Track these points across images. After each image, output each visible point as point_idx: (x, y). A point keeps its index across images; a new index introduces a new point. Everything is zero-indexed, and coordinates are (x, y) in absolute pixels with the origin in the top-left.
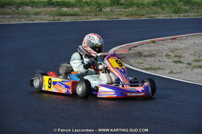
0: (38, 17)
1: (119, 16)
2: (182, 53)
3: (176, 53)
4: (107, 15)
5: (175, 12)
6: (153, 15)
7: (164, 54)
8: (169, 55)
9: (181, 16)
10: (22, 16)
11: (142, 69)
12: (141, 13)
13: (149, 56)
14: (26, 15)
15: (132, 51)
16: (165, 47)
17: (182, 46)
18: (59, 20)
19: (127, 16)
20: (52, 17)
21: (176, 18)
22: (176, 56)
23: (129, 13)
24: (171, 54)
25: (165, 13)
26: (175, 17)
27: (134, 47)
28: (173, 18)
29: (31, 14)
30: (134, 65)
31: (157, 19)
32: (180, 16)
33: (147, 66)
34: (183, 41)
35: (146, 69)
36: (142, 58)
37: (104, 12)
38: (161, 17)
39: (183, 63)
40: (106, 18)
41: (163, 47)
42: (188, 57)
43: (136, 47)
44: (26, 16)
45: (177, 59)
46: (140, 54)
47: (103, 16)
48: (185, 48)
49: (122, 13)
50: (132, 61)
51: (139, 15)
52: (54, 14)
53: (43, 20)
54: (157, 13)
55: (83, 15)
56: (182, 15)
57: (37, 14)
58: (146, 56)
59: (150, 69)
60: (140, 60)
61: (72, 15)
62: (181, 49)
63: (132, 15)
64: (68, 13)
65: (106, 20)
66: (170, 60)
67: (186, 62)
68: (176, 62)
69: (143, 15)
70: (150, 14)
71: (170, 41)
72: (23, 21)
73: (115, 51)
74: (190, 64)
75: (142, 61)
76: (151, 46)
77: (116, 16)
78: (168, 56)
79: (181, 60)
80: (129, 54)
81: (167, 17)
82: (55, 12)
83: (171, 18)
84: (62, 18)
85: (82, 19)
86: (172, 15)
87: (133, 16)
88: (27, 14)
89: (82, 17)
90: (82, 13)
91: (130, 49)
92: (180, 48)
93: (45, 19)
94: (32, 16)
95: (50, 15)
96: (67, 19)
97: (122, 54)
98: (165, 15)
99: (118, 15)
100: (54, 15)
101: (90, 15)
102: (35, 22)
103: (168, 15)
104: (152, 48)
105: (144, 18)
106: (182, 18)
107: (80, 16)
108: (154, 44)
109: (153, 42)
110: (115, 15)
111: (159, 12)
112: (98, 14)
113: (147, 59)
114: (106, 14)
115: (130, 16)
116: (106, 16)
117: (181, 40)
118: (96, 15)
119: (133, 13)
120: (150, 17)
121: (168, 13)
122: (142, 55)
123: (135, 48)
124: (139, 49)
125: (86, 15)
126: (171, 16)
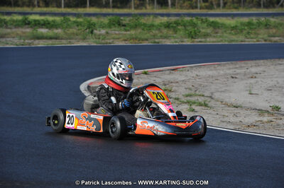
3: (168, 87)
6: (159, 40)
9: (197, 41)
12: (145, 37)
18: (30, 44)
19: (125, 40)
20: (21, 41)
26: (188, 42)
28: (184, 43)
31: (162, 45)
32: (194, 42)
34: (184, 73)
37: (95, 35)
38: (168, 42)
40: (95, 42)
42: (181, 92)
48: (183, 81)
49: (117, 36)
52: (26, 36)
53: (7, 44)
54: (166, 37)
55: (67, 39)
61: (51, 38)
62: (177, 82)
64: (45, 35)
65: (95, 45)
67: (175, 97)
69: (146, 40)
70: (157, 39)
71: (168, 72)
74: (178, 99)
79: (171, 94)
81: (176, 42)
84: (36, 42)
85: (63, 43)
86: (185, 39)
87: (132, 41)
89: (64, 41)
90: (65, 36)
93: (12, 43)
95: (20, 38)
96: (42, 44)
98: (175, 40)
99: (114, 39)
101: (75, 39)
103: (179, 40)
104: (141, 80)
105: (146, 43)
106: (196, 43)
107: (62, 39)
108: (145, 76)
109: (146, 73)
110: (110, 39)
112: (88, 37)
115: (128, 40)
116: (95, 40)
117: (182, 71)
118: (84, 39)
119: (134, 36)
125: (70, 39)
126: (182, 42)
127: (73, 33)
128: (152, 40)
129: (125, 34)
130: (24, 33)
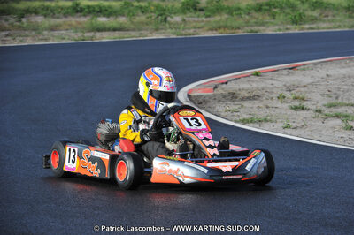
0: (56, 33)
1: (198, 30)
2: (306, 92)
3: (296, 93)
4: (176, 28)
5: (295, 22)
6: (256, 28)
7: (275, 95)
8: (284, 97)
9: (306, 28)
10: (27, 32)
11: (236, 122)
12: (235, 24)
13: (249, 98)
14: (34, 30)
15: (219, 91)
16: (276, 83)
17: (307, 80)
18: (92, 38)
19: (212, 30)
20: (80, 34)
21: (297, 31)
22: (296, 98)
23: (214, 25)
24: (287, 94)
25: (277, 24)
26: (294, 29)
27: (223, 83)
28: (291, 32)
29: (43, 30)
30: (223, 114)
31: (263, 35)
32: (302, 29)
33: (245, 117)
34: (308, 72)
35: (244, 122)
36: (236, 103)
37: (170, 23)
38: (270, 30)
39: (308, 110)
40: (174, 33)
41: (274, 82)
42: (317, 100)
43: (226, 83)
44: (33, 33)
45: (297, 103)
46: (233, 96)
47: (169, 30)
48: (312, 84)
49: (202, 24)
50: (219, 108)
51: (232, 28)
52: (84, 28)
53: (64, 39)
54: (263, 24)
55: (134, 30)
56: (307, 26)
57: (53, 28)
58: (243, 99)
59: (251, 121)
60: (232, 106)
61: (115, 30)
62: (305, 86)
63: (220, 28)
64: (107, 26)
65: (175, 37)
66: (286, 106)
67: (313, 107)
68: (296, 108)
69: (239, 28)
70: (252, 26)
71: (285, 72)
72: (29, 42)
73: (190, 91)
74: (320, 111)
75: (237, 107)
76: (253, 81)
77: (191, 31)
78: (282, 98)
79: (305, 104)
80: (214, 95)
81: (280, 30)
82: (85, 26)
83: (287, 32)
84: (98, 35)
85: (133, 36)
86: (288, 26)
87: (222, 30)
88: (36, 29)
89: (133, 33)
90: (132, 26)
91: (216, 87)
92: (302, 85)
93: (68, 37)
94: (45, 32)
95: (76, 30)
96: (106, 37)
97: (202, 96)
98: (277, 27)
99: (195, 28)
100: (84, 30)
101: (147, 30)
102: (51, 42)
103: (281, 27)
104: (254, 85)
105: (240, 33)
106: (306, 31)
107: (128, 30)
108: (257, 78)
109: (257, 74)
110: (189, 29)
111: (267, 23)
112: (161, 27)
113: (246, 104)
114: (175, 26)
115: (216, 30)
116: (174, 30)
117: (304, 69)
118: (157, 29)
119: (222, 24)
120: (252, 31)
121: (282, 23)
122: (236, 98)
123: (224, 86)
124: (232, 87)
125: (139, 30)
126: (287, 29)
127: (142, 23)
128: (248, 29)
129: (209, 22)
130: (80, 23)
